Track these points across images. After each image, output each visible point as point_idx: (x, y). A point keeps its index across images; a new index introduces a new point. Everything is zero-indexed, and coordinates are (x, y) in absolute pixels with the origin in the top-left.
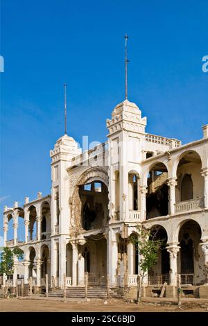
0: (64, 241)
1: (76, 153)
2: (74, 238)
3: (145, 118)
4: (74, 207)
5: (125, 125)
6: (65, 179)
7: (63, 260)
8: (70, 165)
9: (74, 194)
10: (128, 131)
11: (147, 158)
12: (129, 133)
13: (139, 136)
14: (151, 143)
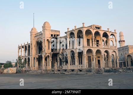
0: (33, 57)
2: (35, 56)
4: (35, 47)
6: (34, 39)
7: (33, 62)
8: (35, 36)
10: (46, 29)
11: (51, 36)
13: (49, 30)
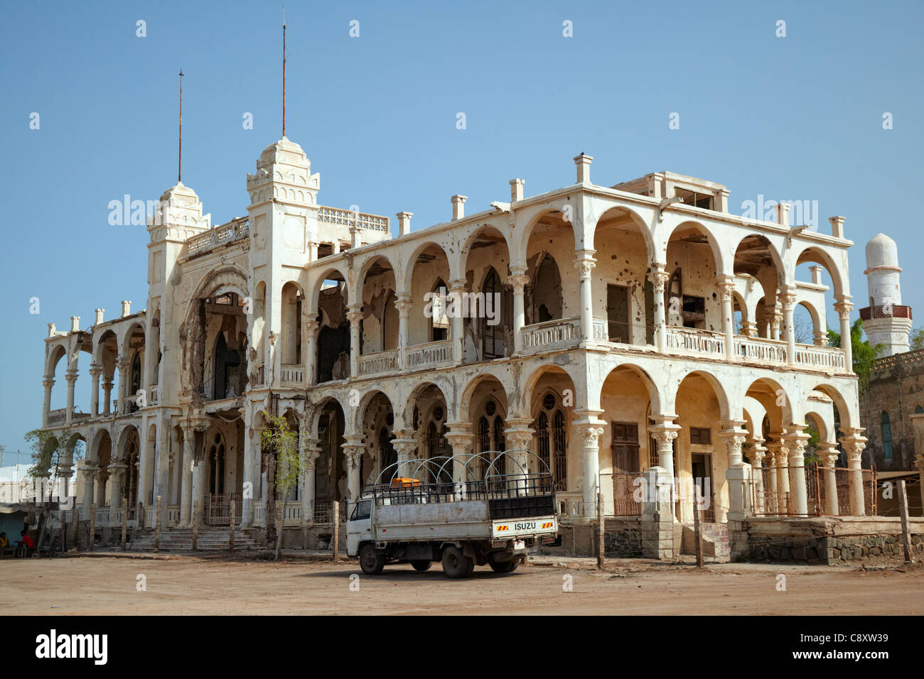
0: (167, 423)
1: (199, 225)
2: (186, 414)
3: (317, 176)
4: (189, 344)
5: (279, 194)
9: (190, 317)
10: (283, 204)
11: (320, 256)
12: (287, 207)
13: (304, 212)
14: (328, 225)
